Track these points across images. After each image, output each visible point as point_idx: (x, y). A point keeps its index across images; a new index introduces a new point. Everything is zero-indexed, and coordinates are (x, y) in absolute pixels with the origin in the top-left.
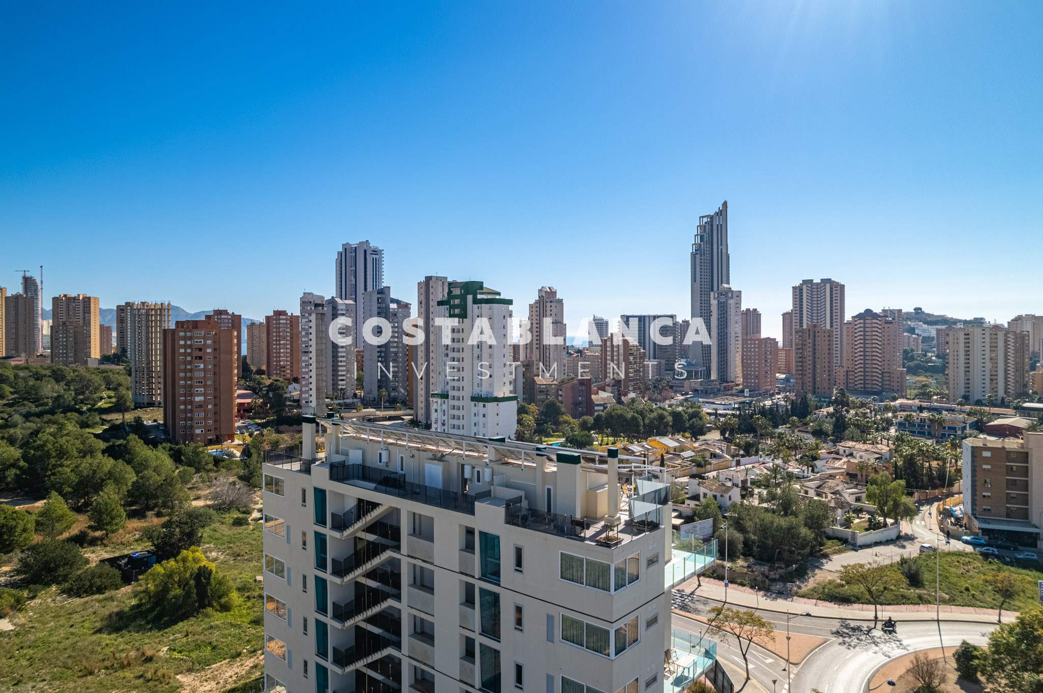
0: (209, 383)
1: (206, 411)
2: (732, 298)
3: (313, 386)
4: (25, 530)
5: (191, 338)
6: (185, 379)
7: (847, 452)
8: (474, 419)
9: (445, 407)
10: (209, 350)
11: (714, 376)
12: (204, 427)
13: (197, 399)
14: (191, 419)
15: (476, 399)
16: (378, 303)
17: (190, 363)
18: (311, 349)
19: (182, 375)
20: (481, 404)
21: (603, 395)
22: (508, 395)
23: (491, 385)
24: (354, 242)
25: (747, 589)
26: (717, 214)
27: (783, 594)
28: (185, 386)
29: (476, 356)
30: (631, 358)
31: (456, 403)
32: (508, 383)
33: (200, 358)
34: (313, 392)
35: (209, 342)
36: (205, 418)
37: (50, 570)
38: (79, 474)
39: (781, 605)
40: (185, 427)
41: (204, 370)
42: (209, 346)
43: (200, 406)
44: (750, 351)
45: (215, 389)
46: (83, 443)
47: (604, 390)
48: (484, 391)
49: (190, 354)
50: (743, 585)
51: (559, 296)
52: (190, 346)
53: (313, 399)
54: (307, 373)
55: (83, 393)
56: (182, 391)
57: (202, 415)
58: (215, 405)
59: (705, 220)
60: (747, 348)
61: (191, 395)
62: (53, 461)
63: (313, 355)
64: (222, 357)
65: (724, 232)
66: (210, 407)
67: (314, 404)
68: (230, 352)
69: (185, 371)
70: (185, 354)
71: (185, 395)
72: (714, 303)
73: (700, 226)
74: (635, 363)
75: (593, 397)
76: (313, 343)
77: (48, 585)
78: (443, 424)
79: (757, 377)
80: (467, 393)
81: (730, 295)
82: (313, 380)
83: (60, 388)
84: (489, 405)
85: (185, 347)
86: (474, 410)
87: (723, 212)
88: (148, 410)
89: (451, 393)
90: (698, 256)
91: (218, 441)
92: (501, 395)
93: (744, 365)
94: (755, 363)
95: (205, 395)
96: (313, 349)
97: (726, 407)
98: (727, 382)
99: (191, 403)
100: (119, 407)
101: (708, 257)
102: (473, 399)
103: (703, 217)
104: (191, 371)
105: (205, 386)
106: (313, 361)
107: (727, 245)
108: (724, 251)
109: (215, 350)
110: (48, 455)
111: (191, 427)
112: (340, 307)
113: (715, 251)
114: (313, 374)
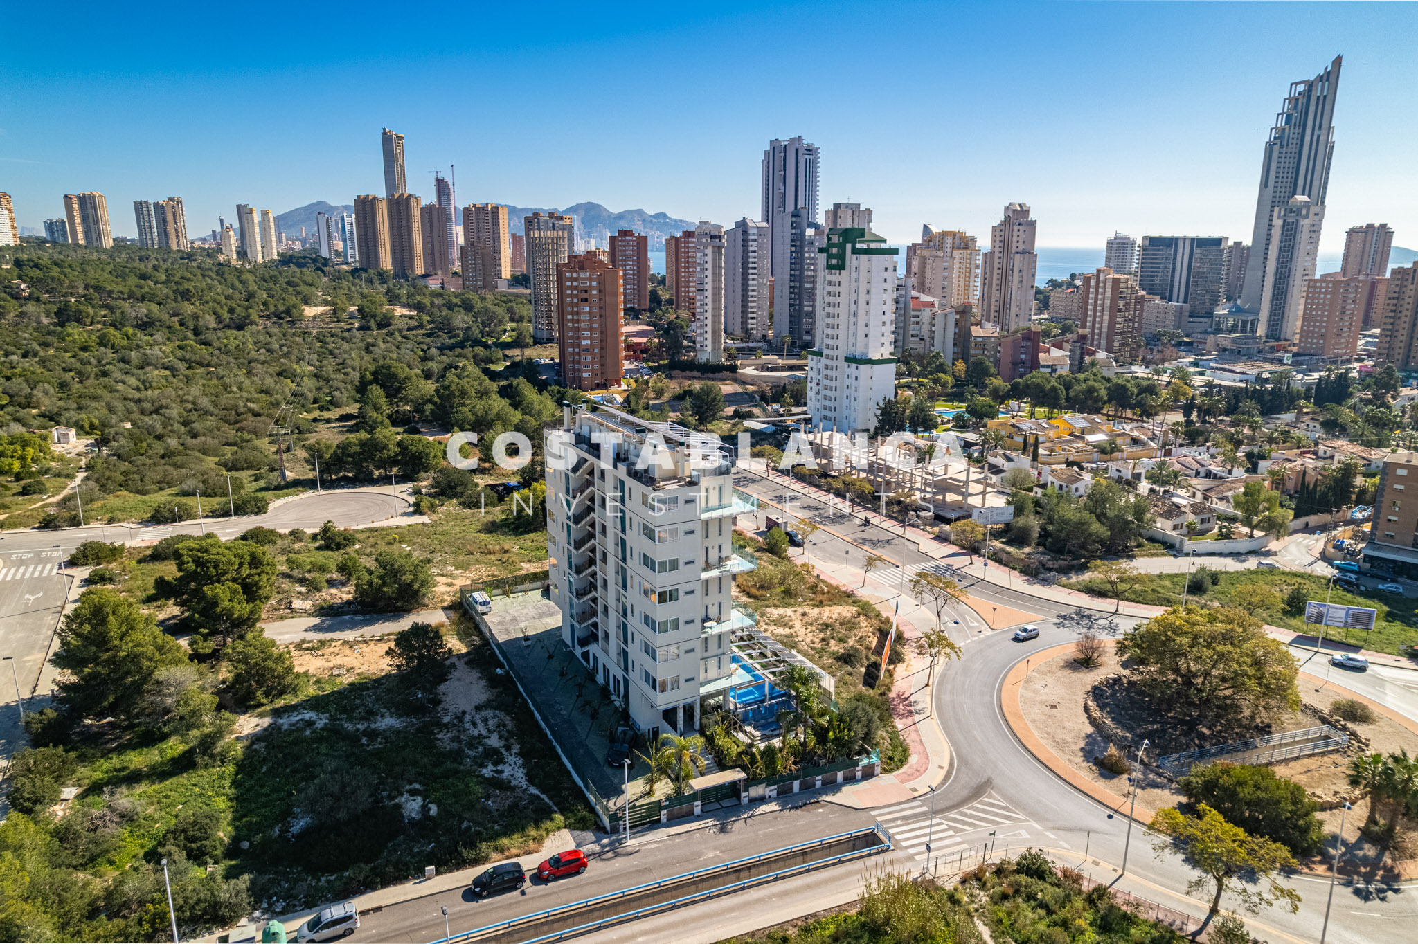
0: (595, 326)
1: (592, 355)
2: (1307, 216)
3: (709, 329)
4: (435, 457)
5: (576, 279)
6: (572, 321)
7: (1328, 454)
8: (847, 382)
9: (820, 366)
10: (594, 292)
11: (1261, 331)
12: (592, 371)
13: (584, 342)
14: (579, 362)
15: (850, 359)
16: (792, 227)
17: (577, 305)
18: (706, 287)
19: (569, 317)
20: (854, 366)
21: (1056, 353)
22: (887, 356)
23: (866, 346)
24: (784, 138)
25: (1016, 573)
26: (1320, 78)
27: (1045, 582)
28: (572, 329)
29: (852, 312)
30: (1121, 304)
31: (829, 362)
32: (887, 344)
33: (586, 300)
34: (709, 335)
35: (594, 284)
36: (592, 362)
37: (452, 488)
38: (475, 414)
39: (1037, 590)
40: (574, 370)
41: (590, 312)
42: (594, 288)
43: (587, 350)
44: (1318, 298)
45: (601, 333)
46: (480, 384)
47: (1061, 348)
48: (858, 352)
49: (576, 296)
50: (1014, 569)
51: (1032, 216)
52: (576, 288)
53: (709, 342)
54: (702, 314)
55: (489, 325)
56: (570, 334)
57: (589, 359)
58: (602, 349)
59: (1301, 88)
60: (1314, 292)
61: (578, 338)
62: (457, 400)
63: (709, 294)
64: (608, 299)
65: (1327, 107)
66: (596, 351)
67: (709, 348)
68: (616, 294)
69: (572, 313)
70: (572, 296)
71: (572, 338)
72: (1278, 223)
73: (1290, 99)
74: (1127, 310)
75: (1041, 355)
76: (709, 280)
77: (451, 498)
78: (818, 384)
79: (1322, 336)
80: (842, 353)
81: (1304, 212)
82: (709, 322)
83: (469, 319)
84: (862, 367)
85: (572, 288)
86: (847, 371)
87: (1330, 77)
88: (547, 346)
89: (826, 352)
90: (1276, 148)
91: (604, 385)
92: (876, 357)
93: (1306, 318)
94: (1322, 315)
95: (591, 338)
96: (709, 287)
97: (1244, 377)
98: (1278, 339)
99: (579, 346)
100: (518, 343)
101: (1294, 148)
102: (847, 359)
103: (1297, 84)
104: (577, 313)
105: (591, 329)
106: (709, 301)
107: (1329, 127)
108: (1323, 138)
109: (600, 291)
110: (452, 395)
111: (579, 370)
112: (751, 231)
113: (1307, 139)
114: (709, 315)
